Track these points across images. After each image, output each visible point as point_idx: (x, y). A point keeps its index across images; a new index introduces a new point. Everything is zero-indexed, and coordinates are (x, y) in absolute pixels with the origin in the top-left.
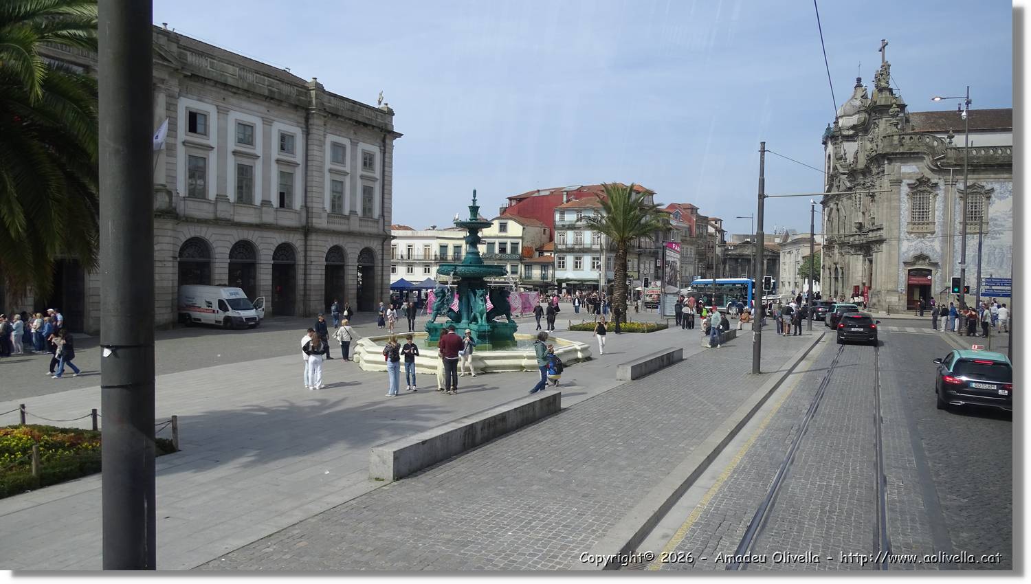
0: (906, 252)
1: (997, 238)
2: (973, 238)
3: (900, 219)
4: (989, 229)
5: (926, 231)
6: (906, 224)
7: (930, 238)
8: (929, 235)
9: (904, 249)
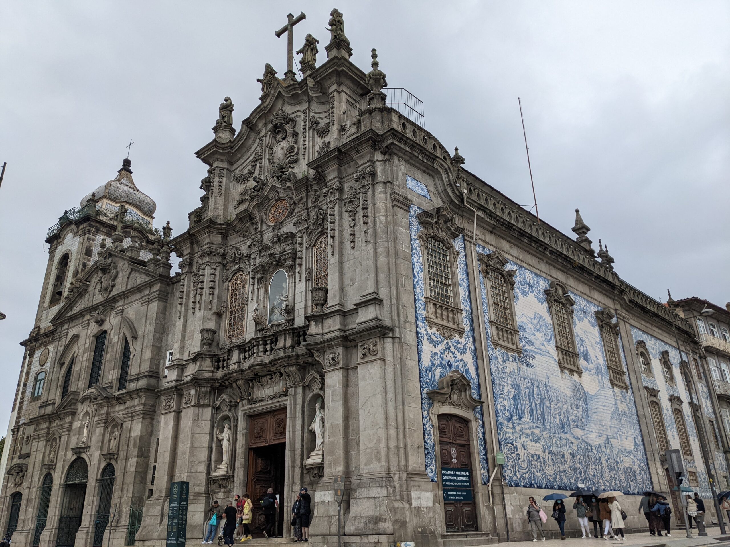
0: (430, 369)
1: (532, 366)
2: (508, 359)
3: (414, 287)
4: (521, 345)
5: (451, 325)
6: (424, 300)
7: (458, 343)
8: (457, 338)
9: (426, 361)
